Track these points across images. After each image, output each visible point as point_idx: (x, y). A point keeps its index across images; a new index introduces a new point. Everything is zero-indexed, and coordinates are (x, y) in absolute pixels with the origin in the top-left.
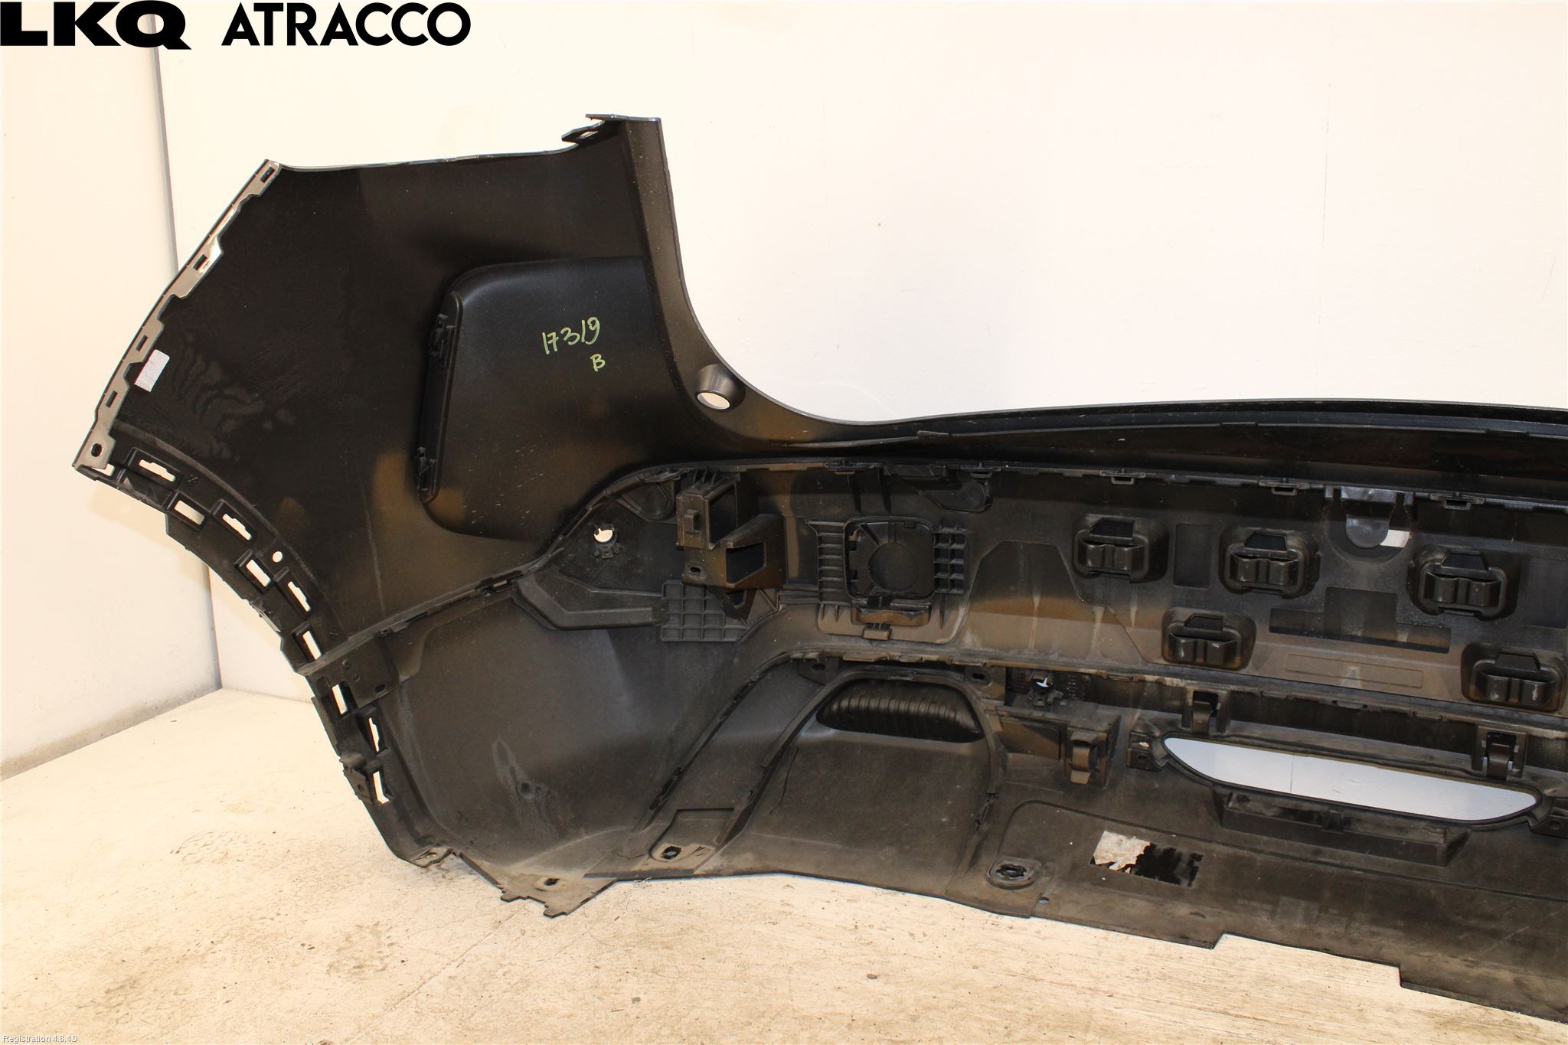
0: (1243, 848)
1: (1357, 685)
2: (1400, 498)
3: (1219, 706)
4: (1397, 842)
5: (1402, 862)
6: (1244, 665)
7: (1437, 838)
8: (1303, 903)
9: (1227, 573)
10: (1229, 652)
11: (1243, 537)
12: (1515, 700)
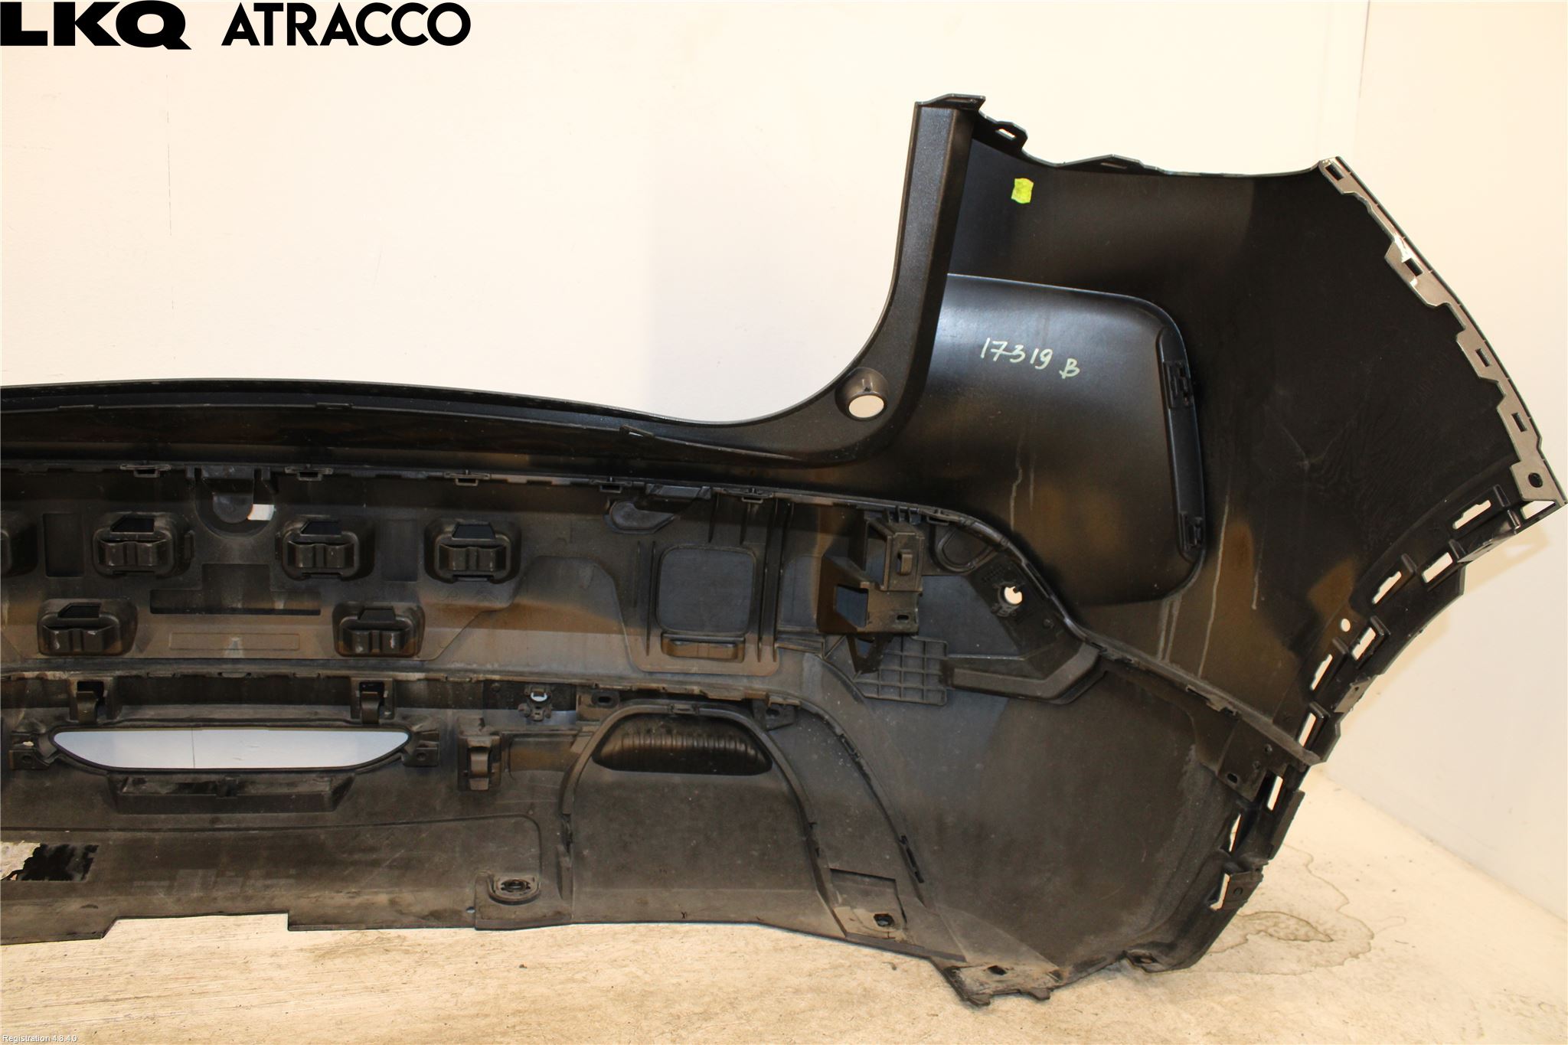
0: (141, 830)
1: (240, 655)
2: (257, 473)
3: (105, 693)
4: (287, 797)
5: (293, 814)
6: (127, 648)
7: (325, 787)
8: (200, 872)
9: (97, 561)
10: (108, 638)
11: (110, 522)
12: (376, 650)
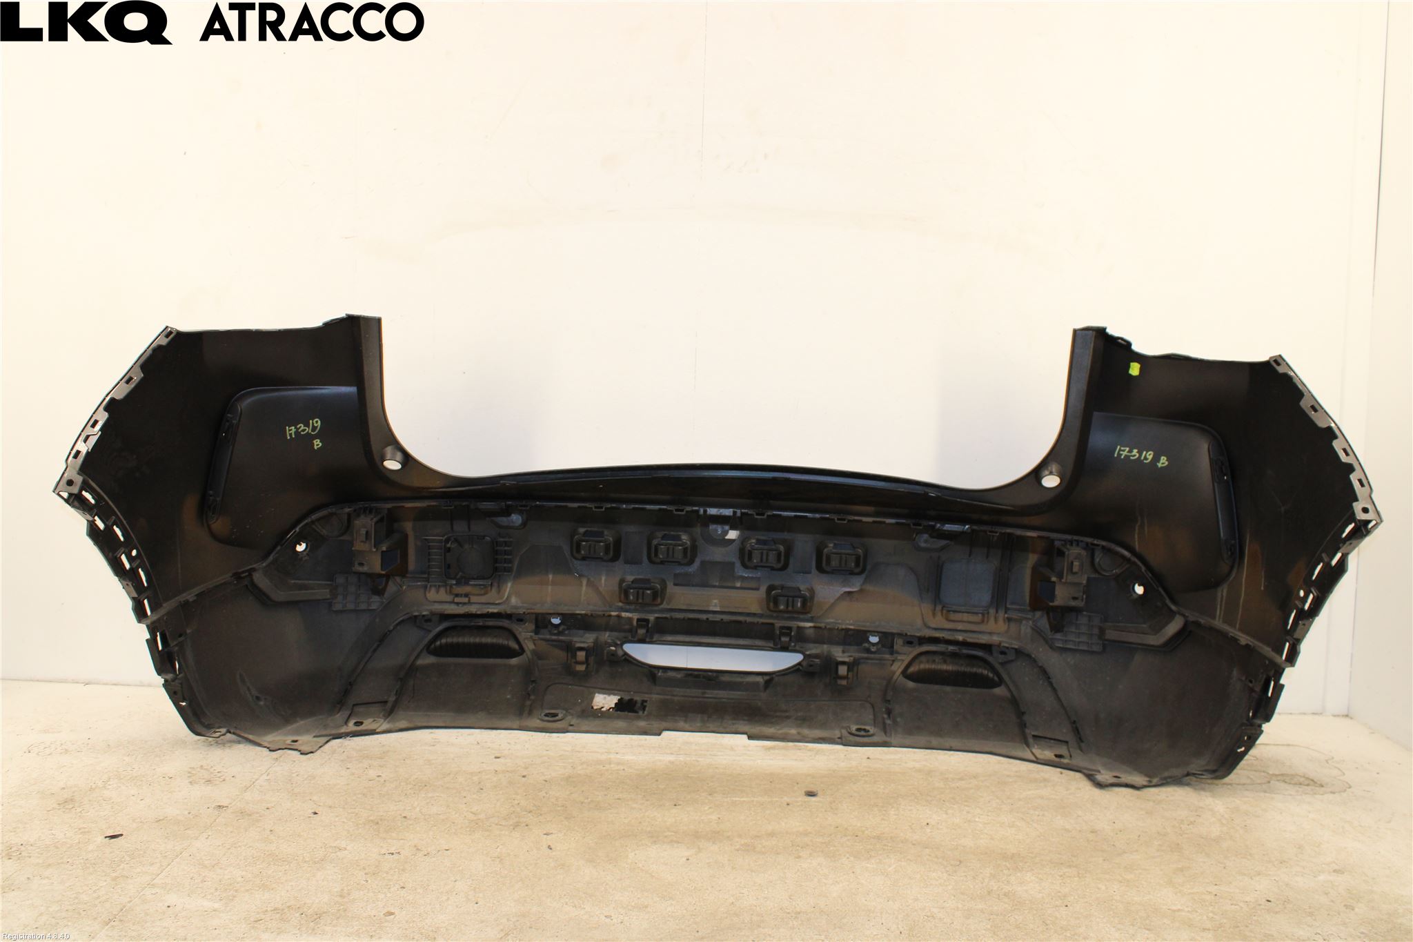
0: (667, 695)
1: (718, 609)
2: (735, 513)
3: (650, 625)
4: (741, 683)
5: (744, 693)
6: (661, 603)
7: (760, 679)
8: (700, 715)
9: (653, 555)
10: (655, 595)
11: (660, 536)
12: (790, 608)
